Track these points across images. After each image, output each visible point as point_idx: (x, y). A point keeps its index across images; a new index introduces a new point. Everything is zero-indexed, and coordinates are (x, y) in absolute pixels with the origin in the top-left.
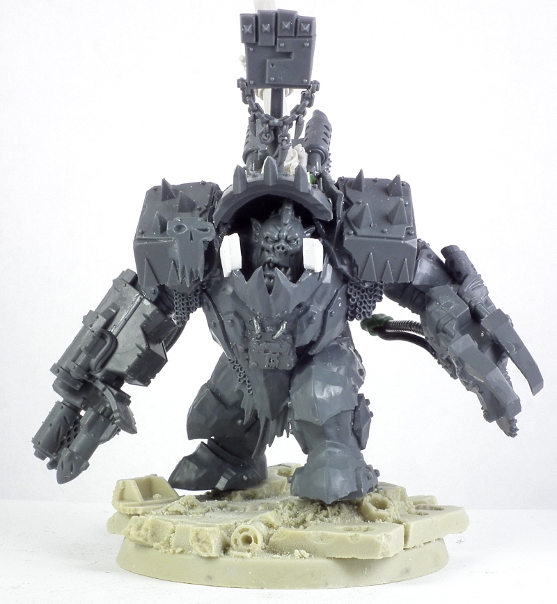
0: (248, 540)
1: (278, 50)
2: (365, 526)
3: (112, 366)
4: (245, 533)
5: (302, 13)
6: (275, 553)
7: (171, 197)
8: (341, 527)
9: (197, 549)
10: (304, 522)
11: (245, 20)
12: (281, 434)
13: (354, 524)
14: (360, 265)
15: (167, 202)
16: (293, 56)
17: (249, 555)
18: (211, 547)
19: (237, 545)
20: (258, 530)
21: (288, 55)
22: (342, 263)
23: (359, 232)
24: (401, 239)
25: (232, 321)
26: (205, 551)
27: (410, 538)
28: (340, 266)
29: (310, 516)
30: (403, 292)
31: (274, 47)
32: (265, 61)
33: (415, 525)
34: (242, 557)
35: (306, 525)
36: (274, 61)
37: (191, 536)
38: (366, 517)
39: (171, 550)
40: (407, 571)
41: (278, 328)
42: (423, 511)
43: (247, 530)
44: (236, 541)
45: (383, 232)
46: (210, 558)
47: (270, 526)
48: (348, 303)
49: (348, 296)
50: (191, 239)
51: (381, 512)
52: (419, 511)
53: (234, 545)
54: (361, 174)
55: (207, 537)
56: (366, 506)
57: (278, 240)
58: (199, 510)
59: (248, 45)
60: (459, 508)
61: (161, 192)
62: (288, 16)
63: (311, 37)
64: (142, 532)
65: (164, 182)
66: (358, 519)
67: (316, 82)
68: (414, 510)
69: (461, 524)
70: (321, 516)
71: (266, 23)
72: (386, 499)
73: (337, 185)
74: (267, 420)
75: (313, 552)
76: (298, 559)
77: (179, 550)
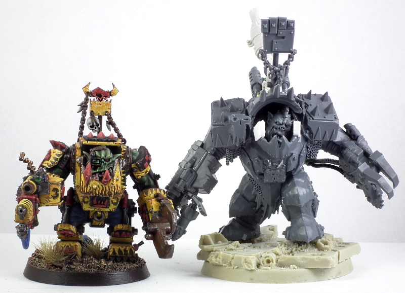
0: (268, 262)
1: (279, 35)
2: (320, 253)
3: (195, 185)
4: (267, 258)
5: (289, 18)
6: (281, 267)
7: (225, 105)
8: (309, 254)
9: (246, 266)
10: (292, 252)
11: (264, 22)
12: (274, 213)
13: (315, 252)
14: (314, 133)
15: (223, 108)
16: (285, 38)
17: (270, 268)
18: (252, 265)
19: (263, 264)
20: (273, 257)
21: (283, 38)
22: (306, 132)
23: (315, 118)
24: (332, 120)
25: (258, 161)
26: (249, 267)
27: (340, 258)
28: (305, 134)
29: (295, 249)
30: (328, 145)
31: (277, 35)
32: (272, 41)
33: (342, 251)
34: (266, 269)
35: (293, 253)
36: (277, 40)
37: (243, 260)
38: (320, 249)
39: (232, 267)
40: (340, 273)
41: (279, 163)
42: (342, 245)
43: (268, 257)
44: (263, 262)
45: (325, 117)
46: (252, 270)
47: (277, 254)
48: (308, 150)
49: (308, 148)
50: (240, 124)
51: (326, 246)
52: (340, 245)
53: (262, 264)
54: (310, 92)
55: (250, 261)
56: (319, 244)
57: (283, 124)
58: (241, 248)
59: (264, 33)
60: (356, 243)
61: (220, 104)
62: (284, 20)
63: (293, 29)
64: (218, 259)
65: (222, 98)
66: (316, 250)
67: (295, 50)
68: (337, 245)
69: (358, 251)
70: (299, 249)
71: (274, 24)
72: (327, 240)
73: (298, 96)
74: (268, 206)
75: (299, 266)
76: (292, 270)
77: (236, 267)
